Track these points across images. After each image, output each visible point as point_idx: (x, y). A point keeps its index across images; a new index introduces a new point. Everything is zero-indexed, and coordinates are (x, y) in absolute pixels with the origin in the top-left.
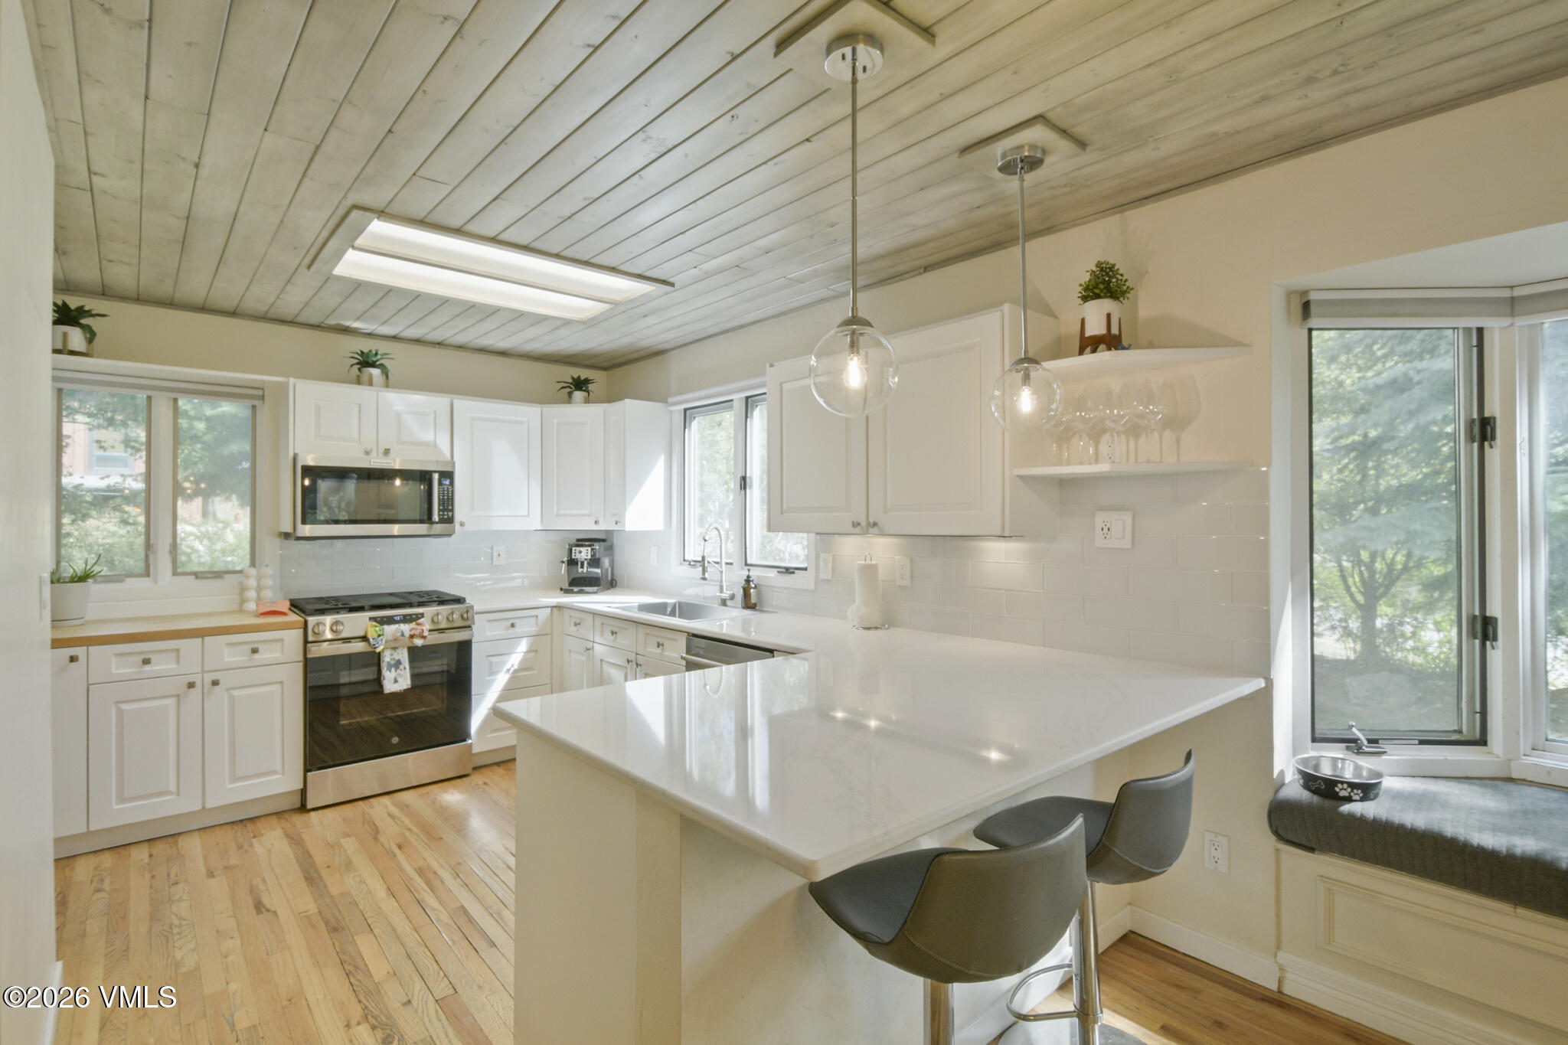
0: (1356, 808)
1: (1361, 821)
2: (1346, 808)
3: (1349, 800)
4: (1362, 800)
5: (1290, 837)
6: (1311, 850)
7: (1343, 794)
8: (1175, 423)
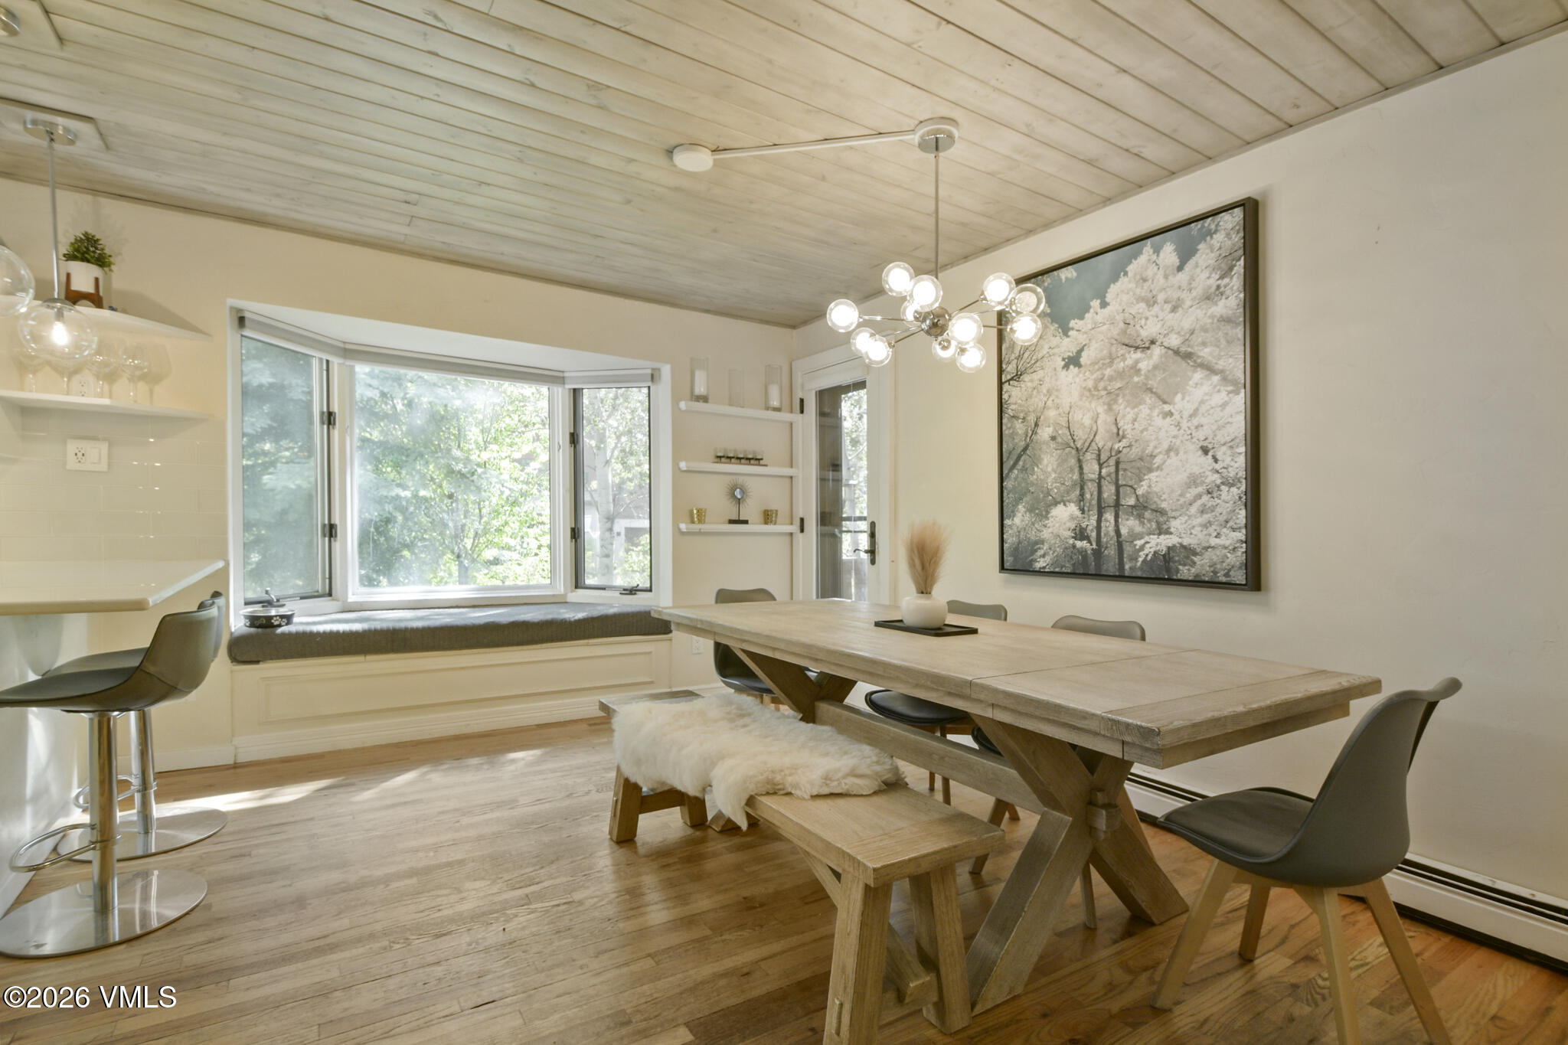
0: (284, 629)
1: (290, 634)
2: (279, 630)
3: (280, 626)
4: (287, 624)
5: (245, 658)
6: (257, 662)
7: (276, 623)
8: (151, 378)
